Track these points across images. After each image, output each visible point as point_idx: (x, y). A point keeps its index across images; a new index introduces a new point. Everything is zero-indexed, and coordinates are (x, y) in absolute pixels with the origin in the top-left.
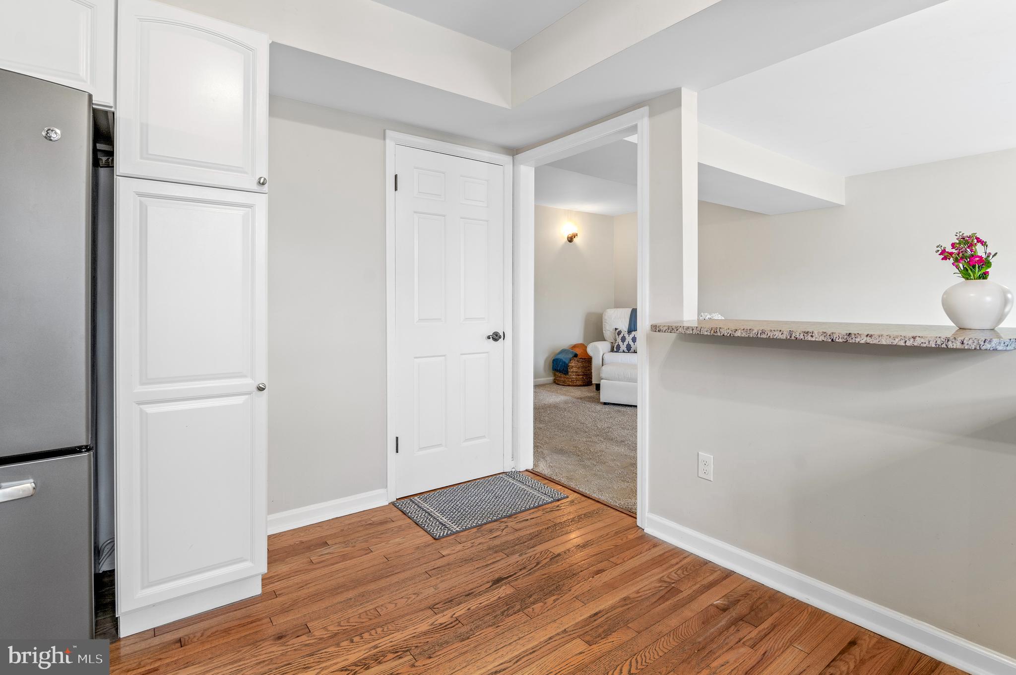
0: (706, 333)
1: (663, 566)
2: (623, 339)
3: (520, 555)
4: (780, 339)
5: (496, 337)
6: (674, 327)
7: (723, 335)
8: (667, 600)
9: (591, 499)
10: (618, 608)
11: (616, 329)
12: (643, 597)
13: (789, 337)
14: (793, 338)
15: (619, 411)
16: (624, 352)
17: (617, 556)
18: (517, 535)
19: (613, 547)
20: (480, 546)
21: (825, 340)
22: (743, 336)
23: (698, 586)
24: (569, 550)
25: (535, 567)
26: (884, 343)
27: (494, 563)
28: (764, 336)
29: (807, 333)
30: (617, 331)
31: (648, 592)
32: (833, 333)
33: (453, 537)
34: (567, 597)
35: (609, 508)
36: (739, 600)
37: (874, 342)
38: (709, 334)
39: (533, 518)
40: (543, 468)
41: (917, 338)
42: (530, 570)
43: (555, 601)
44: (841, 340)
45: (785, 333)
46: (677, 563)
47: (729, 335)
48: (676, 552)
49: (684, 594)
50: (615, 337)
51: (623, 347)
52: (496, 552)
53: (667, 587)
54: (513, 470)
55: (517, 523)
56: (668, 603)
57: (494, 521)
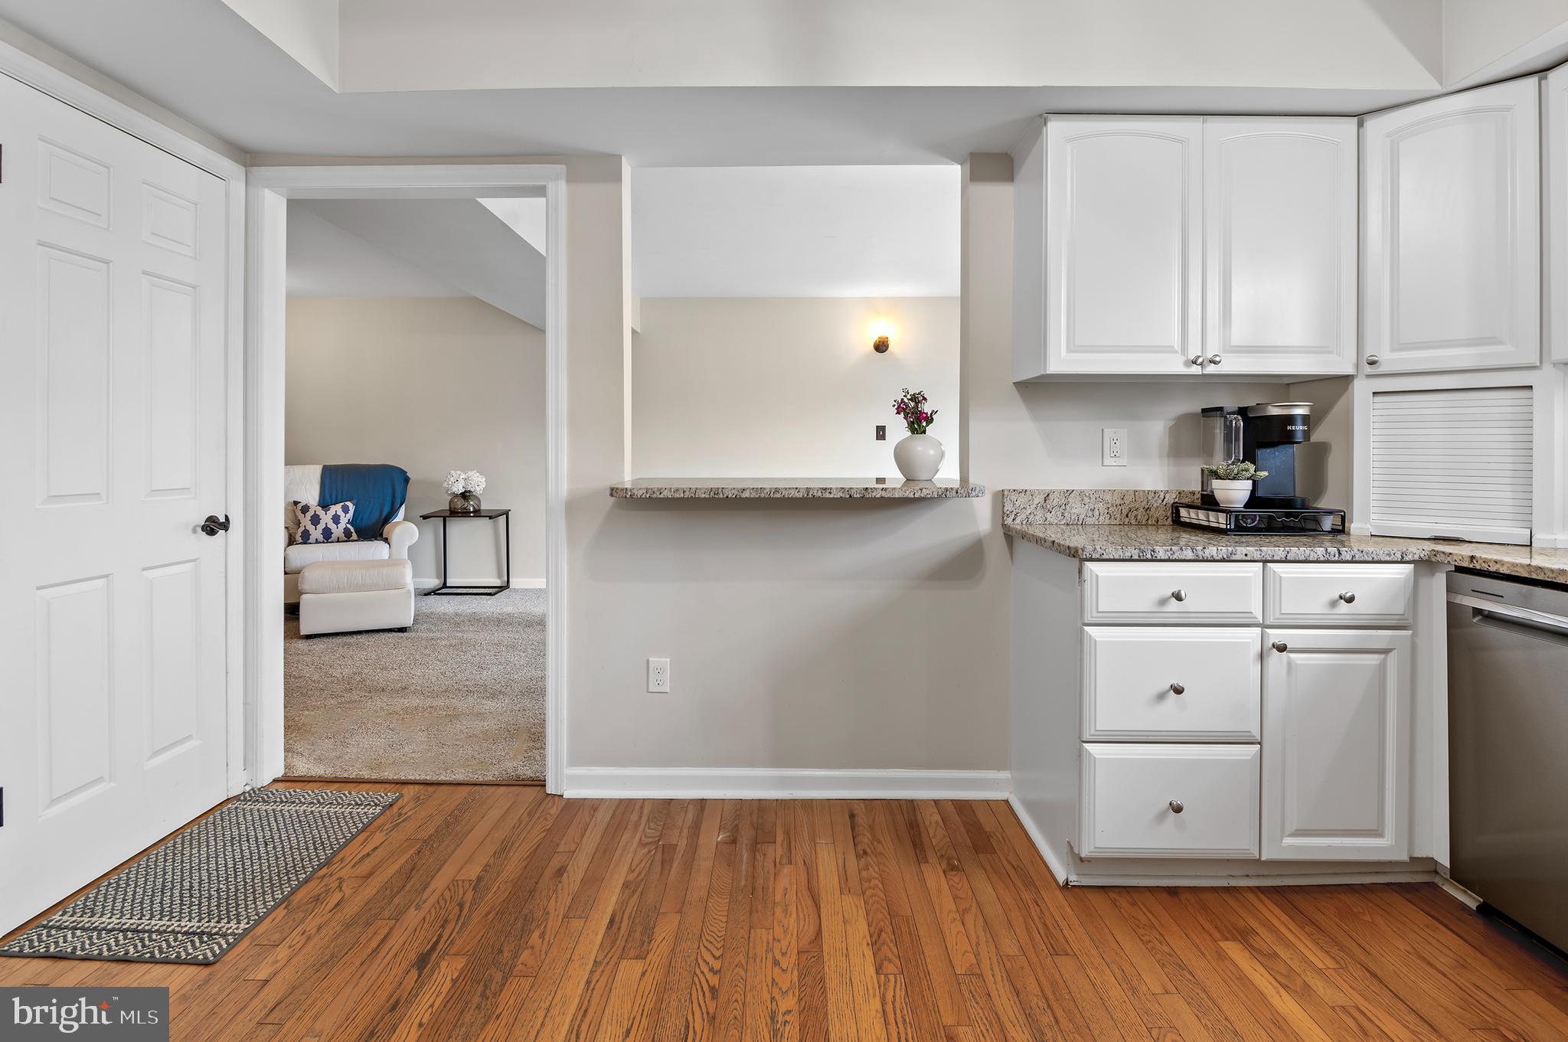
0: (703, 496)
1: (629, 827)
2: (315, 520)
3: (418, 907)
4: (797, 498)
5: (213, 526)
6: (655, 490)
7: (727, 497)
8: (672, 861)
9: (443, 784)
10: (629, 900)
11: (296, 503)
12: (644, 872)
13: (806, 496)
14: (810, 496)
15: (350, 644)
16: (317, 542)
17: (563, 842)
18: (376, 883)
19: (543, 834)
20: (324, 931)
21: (843, 496)
22: (752, 496)
23: (685, 831)
24: (487, 865)
25: (461, 911)
26: (897, 496)
27: (383, 941)
28: (778, 495)
29: (826, 489)
30: (299, 506)
31: (642, 865)
32: (851, 488)
33: (246, 942)
34: (554, 923)
35: (484, 787)
36: (737, 825)
37: (888, 496)
38: (707, 496)
39: (376, 848)
40: (304, 767)
41: (924, 490)
42: (458, 919)
43: (542, 936)
44: (858, 496)
45: (801, 491)
46: (640, 818)
47: (734, 496)
48: (626, 806)
49: (682, 845)
50: (296, 517)
51: (316, 533)
52: (368, 924)
53: (656, 848)
54: (248, 788)
55: (353, 866)
56: (675, 864)
57: (306, 882)
